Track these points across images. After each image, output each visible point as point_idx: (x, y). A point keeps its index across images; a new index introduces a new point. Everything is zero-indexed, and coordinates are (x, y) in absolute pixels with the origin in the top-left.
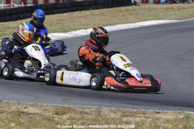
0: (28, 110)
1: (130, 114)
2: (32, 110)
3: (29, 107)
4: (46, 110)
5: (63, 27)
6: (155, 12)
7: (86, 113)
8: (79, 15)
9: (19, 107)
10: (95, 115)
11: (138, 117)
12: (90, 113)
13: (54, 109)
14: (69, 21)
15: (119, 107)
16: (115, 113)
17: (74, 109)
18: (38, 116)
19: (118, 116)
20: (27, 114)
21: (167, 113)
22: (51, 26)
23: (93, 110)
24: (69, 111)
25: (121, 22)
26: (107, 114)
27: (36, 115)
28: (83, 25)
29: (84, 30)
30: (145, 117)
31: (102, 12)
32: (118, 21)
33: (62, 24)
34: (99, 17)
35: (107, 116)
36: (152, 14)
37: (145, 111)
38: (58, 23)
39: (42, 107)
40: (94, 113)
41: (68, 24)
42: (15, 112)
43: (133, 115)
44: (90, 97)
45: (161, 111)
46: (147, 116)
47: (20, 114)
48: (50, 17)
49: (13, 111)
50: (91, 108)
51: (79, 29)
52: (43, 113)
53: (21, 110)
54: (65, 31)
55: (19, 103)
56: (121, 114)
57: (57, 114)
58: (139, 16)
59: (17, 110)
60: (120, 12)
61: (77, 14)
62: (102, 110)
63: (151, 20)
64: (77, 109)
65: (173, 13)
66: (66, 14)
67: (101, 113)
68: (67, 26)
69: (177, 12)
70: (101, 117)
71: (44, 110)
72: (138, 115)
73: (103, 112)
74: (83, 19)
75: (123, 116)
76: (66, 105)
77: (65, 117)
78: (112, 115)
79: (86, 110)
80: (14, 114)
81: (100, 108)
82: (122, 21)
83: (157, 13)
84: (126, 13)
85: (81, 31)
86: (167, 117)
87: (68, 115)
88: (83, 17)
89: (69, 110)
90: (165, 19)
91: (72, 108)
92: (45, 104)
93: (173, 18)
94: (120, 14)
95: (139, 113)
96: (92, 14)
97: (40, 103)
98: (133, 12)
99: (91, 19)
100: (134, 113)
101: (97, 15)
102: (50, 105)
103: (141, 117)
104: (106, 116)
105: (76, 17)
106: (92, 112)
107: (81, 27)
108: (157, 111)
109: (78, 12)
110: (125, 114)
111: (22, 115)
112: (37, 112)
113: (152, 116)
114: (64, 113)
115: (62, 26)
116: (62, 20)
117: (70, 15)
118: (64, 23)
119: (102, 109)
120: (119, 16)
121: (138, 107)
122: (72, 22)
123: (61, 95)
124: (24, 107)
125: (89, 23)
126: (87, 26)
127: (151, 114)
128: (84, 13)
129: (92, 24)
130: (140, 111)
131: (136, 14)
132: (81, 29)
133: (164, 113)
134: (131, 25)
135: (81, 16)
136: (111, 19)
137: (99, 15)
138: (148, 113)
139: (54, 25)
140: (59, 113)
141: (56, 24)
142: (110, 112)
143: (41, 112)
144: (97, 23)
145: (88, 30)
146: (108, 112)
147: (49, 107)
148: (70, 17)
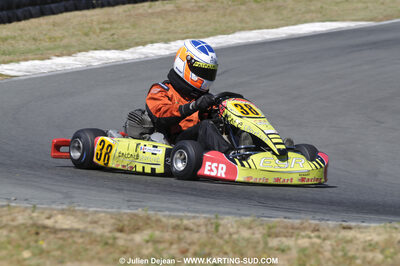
0: (56, 222)
1: (284, 231)
2: (64, 222)
3: (56, 215)
4: (96, 222)
5: (116, 36)
7: (186, 229)
8: (150, 11)
9: (35, 215)
10: (207, 232)
11: (303, 237)
12: (195, 229)
13: (113, 221)
14: (127, 25)
15: (259, 217)
16: (250, 228)
17: (158, 221)
18: (79, 234)
19: (258, 236)
20: (55, 231)
21: (366, 227)
22: (87, 35)
23: (201, 221)
24: (147, 224)
25: (244, 25)
26: (232, 230)
27: (73, 233)
28: (160, 33)
30: (319, 237)
32: (239, 25)
33: (113, 32)
35: (235, 236)
36: (313, 7)
37: (317, 225)
38: (102, 29)
39: (87, 215)
40: (203, 229)
41: (124, 31)
42: (26, 228)
43: (291, 232)
45: (353, 224)
46: (323, 235)
47: (40, 230)
48: (86, 16)
49: (23, 224)
50: (194, 217)
51: (152, 42)
52: (89, 229)
53: (40, 222)
54: (121, 48)
55: (34, 207)
56: (265, 232)
57: (121, 230)
59: (31, 222)
61: (144, 7)
62: (222, 222)
63: (313, 21)
64: (164, 220)
67: (221, 229)
68: (123, 36)
70: (221, 237)
71: (91, 223)
72: (303, 234)
73: (223, 225)
75: (269, 236)
76: (140, 212)
77: (138, 238)
78: (245, 233)
79: (185, 222)
80: (25, 232)
81: (217, 217)
82: (247, 23)
83: (324, 6)
85: (156, 45)
86: (369, 238)
87: (146, 232)
89: (148, 222)
90: (343, 20)
91: (154, 219)
92: (91, 209)
95: (304, 229)
96: (180, 10)
97: (79, 206)
99: (176, 20)
100: (293, 228)
101: (189, 11)
102: (105, 212)
103: (310, 237)
104: (231, 235)
105: (142, 15)
106: (199, 226)
107: (155, 37)
108: (345, 224)
109: (147, 4)
110: (273, 230)
111: (42, 234)
112: (76, 225)
113: (334, 234)
114: (137, 229)
115: (113, 35)
116: (110, 23)
117: (130, 11)
118: (116, 28)
119: (222, 219)
121: (302, 216)
122: (134, 26)
124: (46, 215)
125: (172, 28)
126: (169, 36)
127: (333, 230)
128: (160, 6)
129: (179, 30)
130: (306, 224)
132: (157, 42)
133: (359, 228)
134: (268, 34)
135: (153, 14)
137: (194, 11)
138: (324, 229)
139: (94, 33)
140: (126, 228)
141: (98, 31)
142: (238, 227)
143: (86, 228)
144: (190, 27)
145: (173, 44)
146: (235, 226)
147: (103, 215)
148: (130, 15)
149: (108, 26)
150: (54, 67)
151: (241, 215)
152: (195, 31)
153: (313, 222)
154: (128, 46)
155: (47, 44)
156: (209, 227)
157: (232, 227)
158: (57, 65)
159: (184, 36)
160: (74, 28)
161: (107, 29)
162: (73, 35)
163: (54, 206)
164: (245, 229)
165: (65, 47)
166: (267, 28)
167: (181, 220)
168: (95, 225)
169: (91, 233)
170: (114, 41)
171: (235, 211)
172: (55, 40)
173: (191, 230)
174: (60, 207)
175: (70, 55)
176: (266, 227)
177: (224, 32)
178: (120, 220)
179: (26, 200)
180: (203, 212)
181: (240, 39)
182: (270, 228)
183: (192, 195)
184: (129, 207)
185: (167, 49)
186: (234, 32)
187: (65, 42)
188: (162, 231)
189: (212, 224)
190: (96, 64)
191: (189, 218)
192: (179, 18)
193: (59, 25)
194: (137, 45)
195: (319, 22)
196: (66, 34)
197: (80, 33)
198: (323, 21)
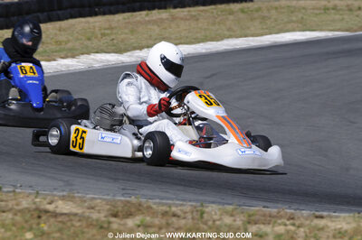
1: (263, 218)
2: (63, 207)
3: (57, 201)
4: (93, 208)
5: (115, 41)
6: (300, 15)
7: (174, 215)
8: (147, 19)
9: (37, 200)
10: (193, 219)
11: (280, 224)
12: (182, 215)
13: (108, 207)
14: (126, 31)
15: (240, 206)
16: (232, 215)
17: (149, 208)
18: (77, 218)
19: (239, 223)
20: (55, 215)
21: (337, 217)
22: (89, 39)
23: (187, 208)
25: (232, 33)
26: (215, 217)
27: (72, 217)
30: (294, 225)
31: (193, 13)
32: (227, 33)
33: (113, 37)
34: (187, 23)
35: (218, 223)
36: (294, 18)
37: (292, 214)
38: (103, 35)
39: (85, 201)
40: (189, 216)
41: (123, 36)
42: (29, 211)
43: (269, 220)
44: (177, 184)
45: (325, 214)
46: (297, 223)
47: (41, 215)
48: (88, 22)
49: (27, 208)
50: (181, 205)
52: (87, 214)
53: (42, 207)
54: (119, 51)
55: (37, 193)
56: (245, 219)
57: (115, 216)
58: (268, 22)
59: (34, 206)
60: (230, 14)
61: (142, 16)
62: (207, 210)
63: (294, 30)
64: (154, 206)
65: (337, 17)
67: (205, 215)
68: (123, 41)
69: (345, 17)
70: (206, 223)
71: (89, 208)
72: (279, 221)
73: (208, 213)
74: (156, 27)
75: (249, 223)
76: (133, 199)
77: (130, 222)
78: (228, 220)
79: (174, 209)
80: (29, 215)
81: (202, 205)
82: (234, 31)
83: (305, 17)
84: (241, 15)
86: (339, 226)
87: (137, 218)
88: (155, 22)
89: (139, 209)
90: (321, 30)
91: (145, 205)
92: (88, 196)
93: (338, 27)
94: (231, 17)
95: (281, 217)
96: (174, 18)
97: (78, 193)
98: (255, 14)
99: (170, 27)
100: (270, 216)
101: (182, 19)
102: (100, 199)
103: (286, 225)
104: (214, 221)
105: (139, 22)
106: (186, 213)
108: (317, 213)
109: (144, 13)
110: (253, 218)
111: (44, 218)
113: (308, 222)
114: (129, 215)
115: (113, 40)
116: (111, 28)
117: (129, 18)
118: (116, 34)
119: (207, 207)
120: (228, 23)
121: (279, 205)
122: (132, 31)
123: (116, 180)
124: (48, 200)
127: (306, 219)
128: (156, 14)
130: (282, 213)
131: (263, 18)
133: (331, 217)
134: (253, 41)
135: (149, 22)
137: (187, 19)
138: (299, 218)
139: (96, 37)
140: (120, 214)
141: (99, 36)
142: (221, 215)
143: (84, 212)
144: (183, 34)
146: (218, 213)
147: (99, 201)
148: (128, 23)
149: (109, 32)
150: (59, 68)
151: (224, 204)
152: (187, 37)
153: (288, 211)
154: (126, 50)
155: (54, 47)
156: (195, 213)
157: (216, 214)
158: (62, 66)
159: (178, 42)
160: (77, 33)
162: (77, 39)
163: (55, 193)
164: (227, 217)
165: (70, 50)
166: (253, 36)
167: (170, 207)
168: (92, 210)
169: (89, 218)
170: (114, 45)
171: (219, 200)
172: (60, 44)
173: (179, 217)
174: (61, 194)
175: (73, 57)
176: (246, 216)
177: (213, 39)
178: (114, 207)
179: (30, 187)
180: (190, 201)
181: (228, 45)
182: (250, 216)
184: (123, 195)
186: (222, 39)
187: (69, 45)
188: (152, 217)
189: (197, 211)
190: (97, 65)
191: (177, 206)
192: (173, 25)
193: (64, 30)
194: (135, 49)
195: (300, 31)
196: (71, 38)
197: (84, 38)
198: (304, 31)
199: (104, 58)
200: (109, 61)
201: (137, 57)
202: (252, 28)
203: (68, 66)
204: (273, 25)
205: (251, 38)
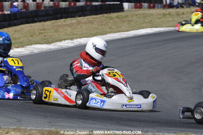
5: (46, 37)
6: (150, 19)
8: (64, 23)
14: (53, 31)
22: (32, 36)
25: (111, 30)
28: (69, 35)
29: (70, 41)
31: (90, 20)
32: (108, 30)
33: (45, 34)
34: (87, 25)
36: (146, 21)
38: (40, 33)
39: (27, 131)
41: (51, 34)
48: (31, 26)
51: (65, 40)
54: (49, 43)
58: (132, 23)
60: (111, 19)
61: (61, 22)
63: (146, 28)
65: (171, 19)
66: (49, 23)
68: (50, 36)
69: (175, 18)
74: (69, 28)
82: (113, 29)
83: (152, 20)
84: (117, 20)
85: (67, 41)
88: (69, 25)
90: (162, 27)
93: (171, 25)
94: (111, 21)
96: (79, 23)
98: (125, 19)
99: (77, 28)
101: (84, 23)
105: (60, 25)
107: (66, 37)
109: (63, 20)
116: (44, 30)
117: (54, 23)
118: (47, 33)
120: (109, 24)
122: (56, 31)
123: (46, 117)
125: (75, 32)
126: (73, 36)
128: (69, 21)
131: (129, 21)
134: (123, 34)
135: (65, 25)
136: (101, 27)
137: (86, 23)
139: (36, 35)
141: (38, 34)
144: (84, 32)
145: (75, 40)
148: (54, 26)
149: (43, 31)
150: (14, 53)
152: (87, 33)
154: (52, 42)
158: (16, 52)
159: (82, 36)
160: (25, 33)
161: (42, 33)
162: (25, 36)
165: (21, 43)
166: (123, 31)
170: (46, 39)
172: (16, 40)
175: (22, 47)
177: (101, 34)
181: (110, 37)
183: (83, 119)
185: (72, 43)
186: (106, 34)
187: (21, 40)
190: (36, 51)
192: (79, 27)
193: (18, 31)
194: (57, 41)
195: (150, 28)
196: (22, 36)
197: (28, 35)
198: (152, 28)
199: (40, 47)
200: (42, 49)
201: (59, 46)
202: (123, 27)
203: (19, 52)
204: (135, 25)
205: (122, 33)
